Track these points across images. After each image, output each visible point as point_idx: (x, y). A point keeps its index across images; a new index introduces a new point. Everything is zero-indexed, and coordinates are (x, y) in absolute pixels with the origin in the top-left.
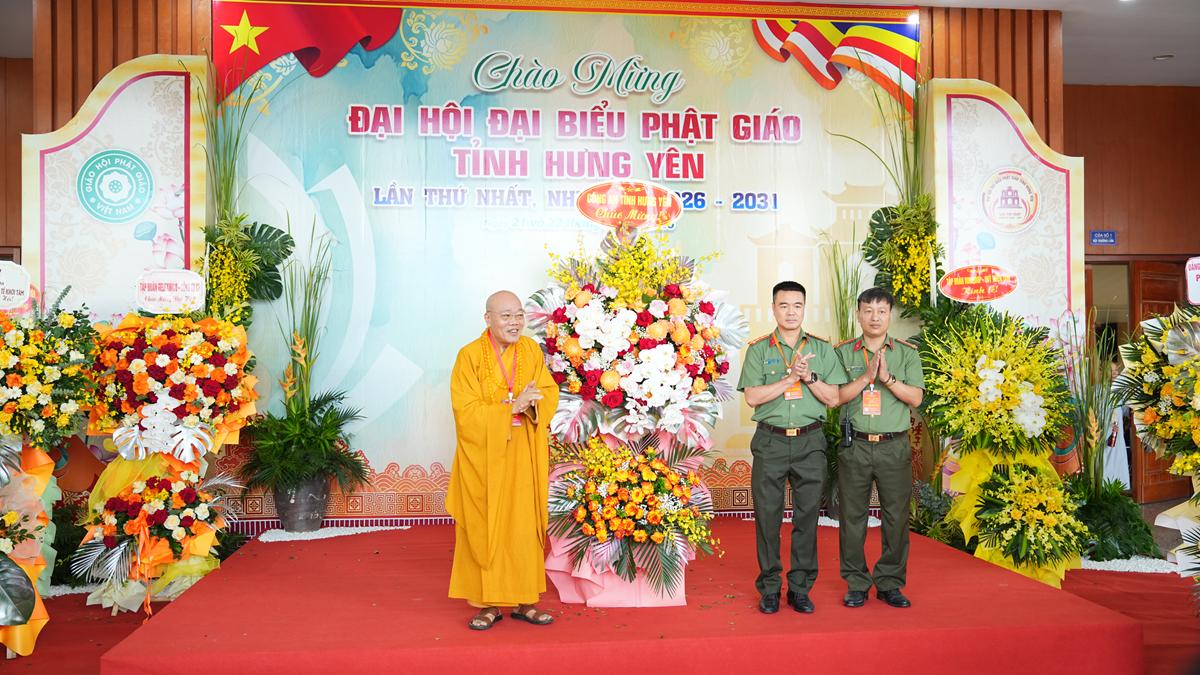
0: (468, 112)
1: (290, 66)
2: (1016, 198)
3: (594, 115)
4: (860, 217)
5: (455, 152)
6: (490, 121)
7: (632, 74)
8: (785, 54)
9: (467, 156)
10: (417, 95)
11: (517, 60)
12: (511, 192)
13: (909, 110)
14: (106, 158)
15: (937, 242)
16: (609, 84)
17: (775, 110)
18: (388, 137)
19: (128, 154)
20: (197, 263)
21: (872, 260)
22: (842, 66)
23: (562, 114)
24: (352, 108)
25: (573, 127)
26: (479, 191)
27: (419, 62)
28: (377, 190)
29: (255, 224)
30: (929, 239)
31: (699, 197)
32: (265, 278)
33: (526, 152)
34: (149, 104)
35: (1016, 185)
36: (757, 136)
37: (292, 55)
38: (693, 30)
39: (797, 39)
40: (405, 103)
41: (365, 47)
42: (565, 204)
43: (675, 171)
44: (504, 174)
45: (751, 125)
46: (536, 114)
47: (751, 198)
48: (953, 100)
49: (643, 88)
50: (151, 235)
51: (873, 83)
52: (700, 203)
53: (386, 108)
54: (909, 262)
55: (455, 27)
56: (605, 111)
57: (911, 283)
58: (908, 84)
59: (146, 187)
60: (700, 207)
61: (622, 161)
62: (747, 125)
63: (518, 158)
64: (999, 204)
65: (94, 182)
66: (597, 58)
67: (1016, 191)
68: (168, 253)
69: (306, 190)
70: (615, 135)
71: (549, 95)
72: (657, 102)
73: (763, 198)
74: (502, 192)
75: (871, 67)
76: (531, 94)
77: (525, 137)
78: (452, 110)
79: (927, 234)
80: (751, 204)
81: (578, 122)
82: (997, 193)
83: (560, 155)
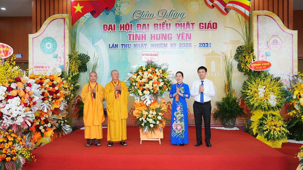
0: (131, 25)
1: (89, 15)
2: (277, 42)
3: (163, 24)
4: (233, 48)
5: (128, 35)
6: (137, 27)
7: (173, 13)
8: (213, 6)
9: (131, 36)
10: (119, 21)
11: (144, 11)
12: (142, 44)
13: (247, 20)
14: (46, 39)
15: (254, 55)
16: (167, 16)
17: (210, 21)
18: (112, 32)
19: (52, 38)
20: (66, 63)
21: (237, 60)
22: (229, 9)
23: (155, 24)
24: (104, 25)
25: (158, 28)
26: (134, 44)
27: (120, 13)
28: (109, 45)
29: (81, 54)
30: (252, 54)
31: (190, 44)
32: (83, 67)
33: (146, 34)
34: (56, 26)
35: (277, 39)
36: (205, 28)
37: (89, 13)
38: (188, 1)
39: (216, 2)
40: (116, 23)
41: (107, 10)
42: (155, 47)
43: (184, 38)
44: (140, 40)
45: (204, 25)
46: (148, 25)
47: (204, 44)
48: (259, 16)
49: (175, 17)
50: (56, 57)
51: (237, 13)
52: (190, 46)
53: (112, 25)
54: (246, 60)
55: (128, 4)
56: (166, 23)
57: (246, 66)
58: (247, 13)
59: (55, 45)
60: (190, 47)
61: (170, 36)
62: (203, 25)
63: (144, 36)
64: (272, 44)
65: (44, 45)
66: (164, 10)
67: (277, 40)
68: (60, 61)
69: (93, 45)
70: (169, 29)
71: (152, 20)
72: (179, 20)
73: (207, 44)
74: (140, 44)
75: (237, 8)
76: (147, 20)
77: (145, 30)
78: (127, 25)
79: (251, 53)
80: (204, 46)
81: (159, 26)
82: (271, 41)
83: (154, 35)
